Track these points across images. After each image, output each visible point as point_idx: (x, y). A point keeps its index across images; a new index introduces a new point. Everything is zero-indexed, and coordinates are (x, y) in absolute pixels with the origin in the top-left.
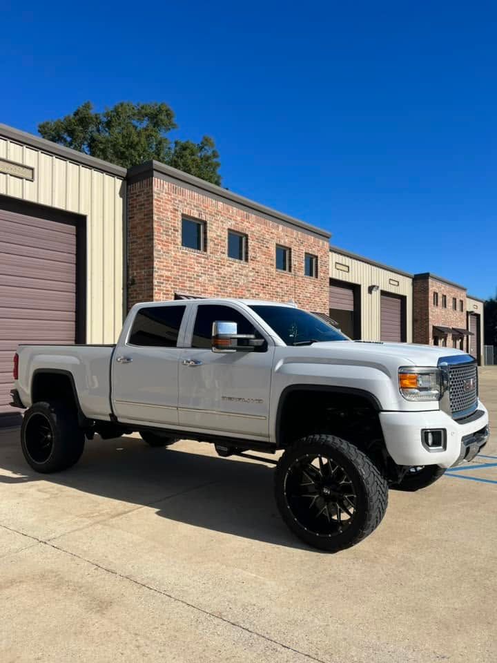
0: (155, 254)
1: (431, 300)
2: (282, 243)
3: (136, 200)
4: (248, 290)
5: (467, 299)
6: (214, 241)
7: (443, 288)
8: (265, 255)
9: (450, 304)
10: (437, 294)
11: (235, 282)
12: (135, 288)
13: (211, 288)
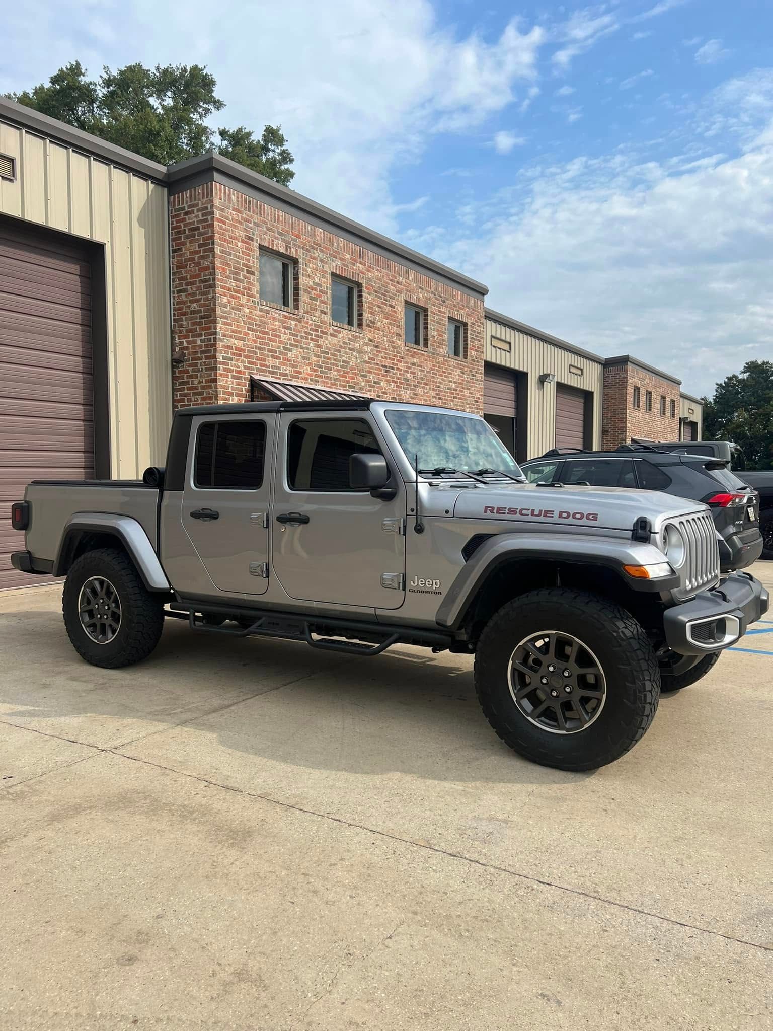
0: (219, 311)
1: (630, 399)
2: (414, 300)
3: (184, 220)
4: (363, 376)
5: (681, 399)
6: (310, 293)
7: (647, 380)
8: (388, 319)
9: (657, 405)
10: (639, 389)
11: (344, 362)
12: (186, 368)
13: (306, 370)
